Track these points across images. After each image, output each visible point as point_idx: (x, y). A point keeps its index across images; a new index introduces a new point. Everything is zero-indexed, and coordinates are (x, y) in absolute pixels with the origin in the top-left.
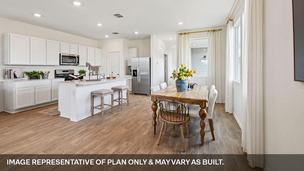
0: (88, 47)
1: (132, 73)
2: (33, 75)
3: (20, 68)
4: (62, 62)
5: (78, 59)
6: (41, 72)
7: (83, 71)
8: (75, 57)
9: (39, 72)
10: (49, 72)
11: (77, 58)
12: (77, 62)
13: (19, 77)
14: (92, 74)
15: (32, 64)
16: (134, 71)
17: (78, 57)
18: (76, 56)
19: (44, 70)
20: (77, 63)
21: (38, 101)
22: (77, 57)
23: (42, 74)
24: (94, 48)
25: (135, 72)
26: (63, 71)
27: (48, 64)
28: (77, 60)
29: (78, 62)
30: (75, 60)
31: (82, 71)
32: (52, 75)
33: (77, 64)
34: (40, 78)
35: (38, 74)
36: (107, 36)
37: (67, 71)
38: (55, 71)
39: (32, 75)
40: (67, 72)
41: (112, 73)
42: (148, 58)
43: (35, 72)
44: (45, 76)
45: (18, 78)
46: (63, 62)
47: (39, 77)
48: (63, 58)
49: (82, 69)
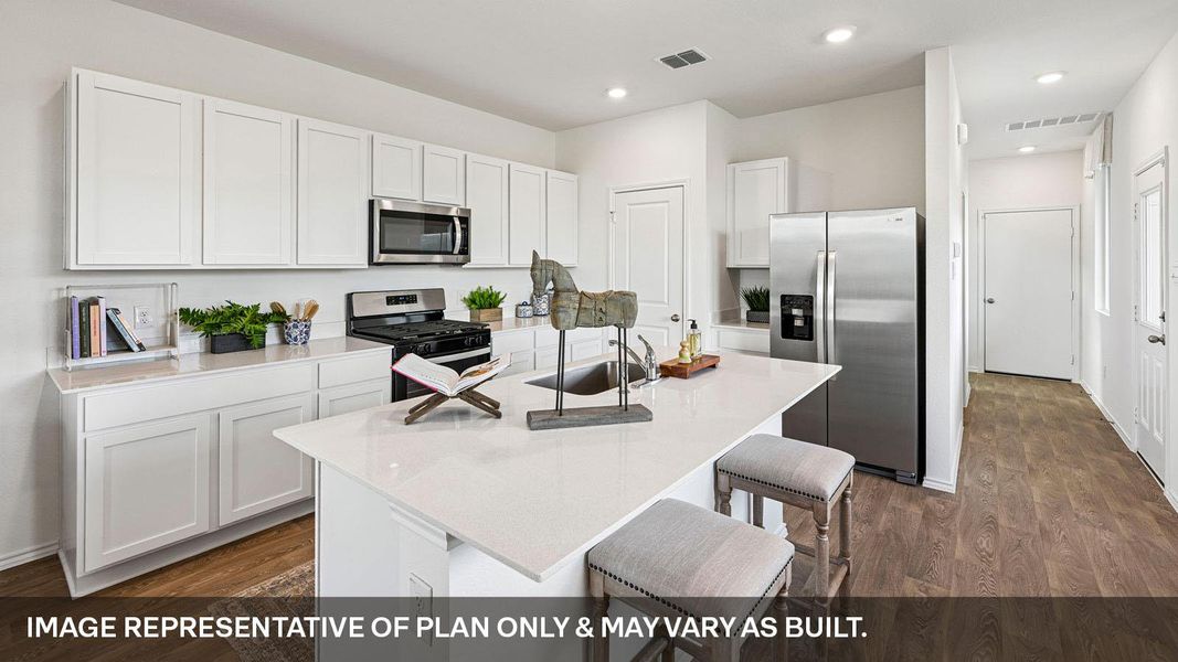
0: (514, 166)
1: (775, 312)
2: (225, 330)
3: (158, 286)
4: (381, 252)
5: (466, 231)
6: (273, 305)
7: (490, 296)
8: (450, 219)
9: (257, 307)
10: (313, 309)
11: (457, 222)
12: (456, 251)
13: (140, 346)
14: (529, 313)
15: (211, 261)
16: (787, 301)
17: (465, 221)
18: (453, 212)
19: (290, 297)
20: (460, 253)
21: (235, 505)
22: (460, 218)
23: (279, 316)
24: (542, 171)
25: (795, 312)
26: (392, 300)
27: (306, 261)
28: (459, 235)
29: (465, 250)
30: (449, 234)
31: (482, 295)
32: (329, 325)
33: (461, 257)
34: (262, 346)
35: (253, 321)
36: (618, 93)
37: (411, 299)
38: (349, 297)
39: (218, 326)
40: (408, 302)
41: (694, 326)
42: (910, 215)
43: (235, 312)
44: (295, 333)
45: (136, 348)
46: (387, 246)
47: (256, 341)
48: (387, 225)
49: (485, 287)
